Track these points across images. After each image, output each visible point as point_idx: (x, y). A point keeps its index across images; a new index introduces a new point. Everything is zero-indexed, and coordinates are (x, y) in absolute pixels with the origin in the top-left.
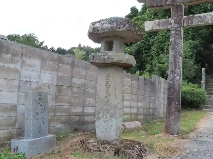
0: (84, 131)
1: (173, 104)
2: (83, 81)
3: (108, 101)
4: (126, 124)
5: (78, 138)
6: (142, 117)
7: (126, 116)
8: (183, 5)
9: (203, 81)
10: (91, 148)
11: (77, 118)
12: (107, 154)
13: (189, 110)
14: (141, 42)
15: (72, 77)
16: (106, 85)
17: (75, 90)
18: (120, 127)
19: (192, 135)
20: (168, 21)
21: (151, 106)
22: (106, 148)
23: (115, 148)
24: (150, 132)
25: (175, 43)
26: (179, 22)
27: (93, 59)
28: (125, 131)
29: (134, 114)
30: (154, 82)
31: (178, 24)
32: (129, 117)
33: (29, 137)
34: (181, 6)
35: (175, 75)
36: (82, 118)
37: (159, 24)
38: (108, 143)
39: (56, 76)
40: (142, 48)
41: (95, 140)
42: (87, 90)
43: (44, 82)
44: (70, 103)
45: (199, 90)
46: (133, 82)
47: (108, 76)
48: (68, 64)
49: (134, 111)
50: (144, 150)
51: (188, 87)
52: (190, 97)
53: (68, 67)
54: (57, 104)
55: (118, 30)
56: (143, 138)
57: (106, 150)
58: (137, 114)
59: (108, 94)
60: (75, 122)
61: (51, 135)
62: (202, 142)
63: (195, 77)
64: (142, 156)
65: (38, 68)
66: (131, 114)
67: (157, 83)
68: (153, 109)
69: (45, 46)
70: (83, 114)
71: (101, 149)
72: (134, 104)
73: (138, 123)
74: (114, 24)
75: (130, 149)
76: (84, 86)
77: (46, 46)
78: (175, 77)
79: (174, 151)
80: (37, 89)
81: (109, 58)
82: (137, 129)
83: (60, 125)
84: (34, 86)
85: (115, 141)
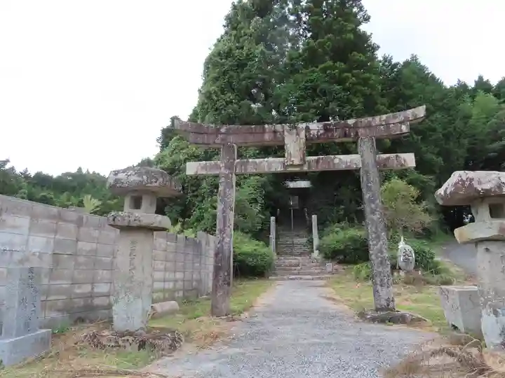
0: (91, 322)
1: (222, 274)
2: (94, 245)
3: (132, 277)
4: (156, 306)
5: (86, 331)
6: (181, 294)
7: (157, 294)
8: (234, 145)
9: (273, 235)
10: (104, 343)
11: (81, 302)
12: (129, 349)
13: (251, 279)
15: (78, 240)
16: (130, 255)
17: (81, 259)
18: (147, 311)
19: (245, 315)
20: (216, 164)
21: (194, 276)
22: (128, 340)
23: (140, 340)
24: (189, 315)
25: (225, 193)
26: (230, 167)
27: (114, 220)
28: (155, 316)
29: (169, 290)
30: (200, 241)
31: (229, 169)
32: (161, 295)
33: (9, 335)
34: (233, 146)
35: (224, 235)
36: (90, 301)
37: (204, 168)
38: (131, 334)
39: (52, 241)
41: (111, 332)
42: (100, 258)
43: (34, 250)
44: (72, 279)
45: (265, 250)
46: (168, 243)
47: (133, 243)
48: (71, 222)
49: (170, 285)
50: (179, 339)
51: (249, 246)
52: (251, 260)
53: (72, 226)
54: (52, 283)
55: (149, 185)
56: (179, 324)
57: (127, 344)
58: (174, 290)
59: (132, 267)
60: (78, 307)
61: (44, 331)
62: (254, 324)
63: (261, 230)
64: (176, 347)
65: (25, 230)
66: (164, 290)
67: (204, 243)
68: (196, 281)
69: (10, 168)
70: (92, 296)
71: (120, 343)
72: (169, 275)
73: (173, 304)
74: (145, 177)
75: (160, 339)
76: (95, 252)
77: (13, 169)
78: (224, 238)
79: (217, 337)
80: (21, 262)
81: (135, 220)
82: (172, 312)
83: (54, 315)
84: (17, 257)
85: (140, 331)
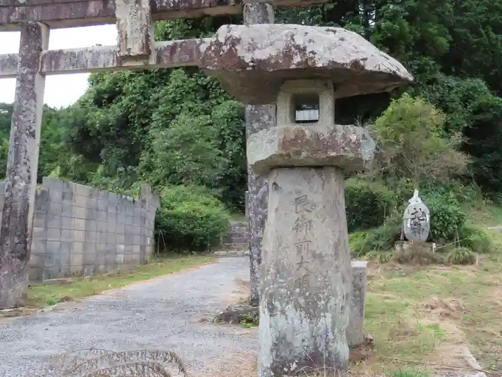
14: (131, 100)
26: (30, 62)
31: (29, 66)
34: (36, 28)
35: (16, 178)
40: (133, 114)
